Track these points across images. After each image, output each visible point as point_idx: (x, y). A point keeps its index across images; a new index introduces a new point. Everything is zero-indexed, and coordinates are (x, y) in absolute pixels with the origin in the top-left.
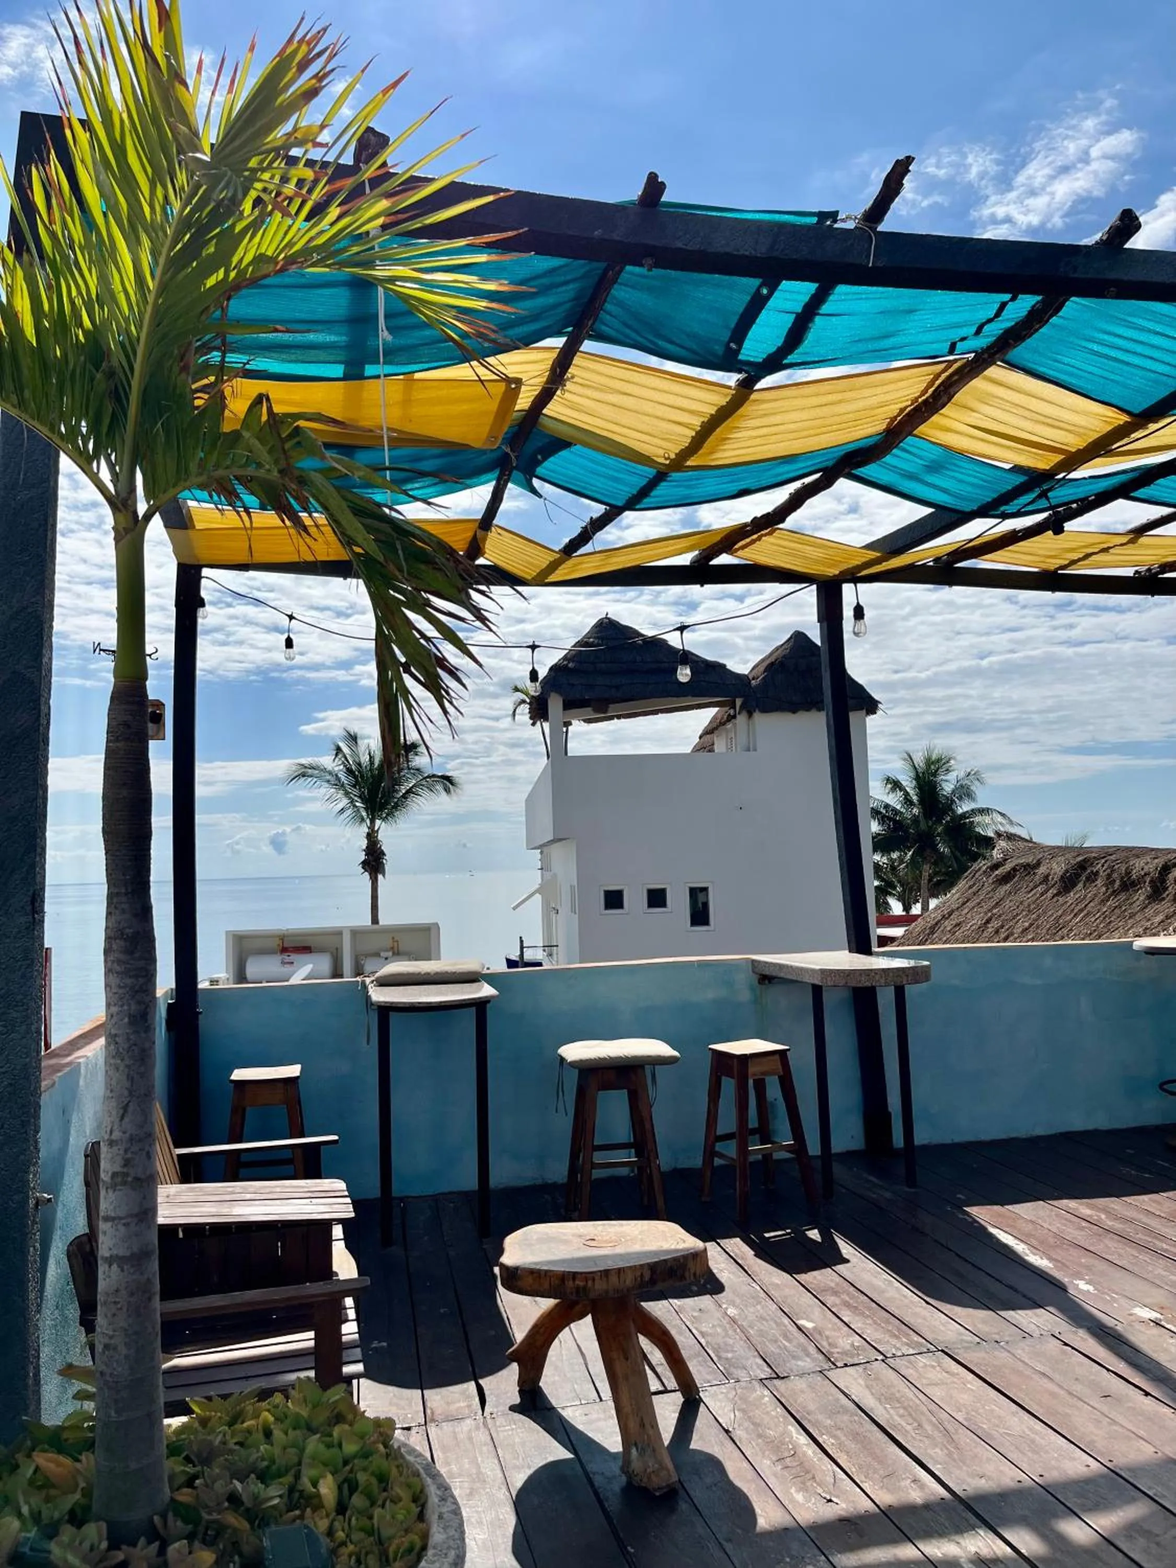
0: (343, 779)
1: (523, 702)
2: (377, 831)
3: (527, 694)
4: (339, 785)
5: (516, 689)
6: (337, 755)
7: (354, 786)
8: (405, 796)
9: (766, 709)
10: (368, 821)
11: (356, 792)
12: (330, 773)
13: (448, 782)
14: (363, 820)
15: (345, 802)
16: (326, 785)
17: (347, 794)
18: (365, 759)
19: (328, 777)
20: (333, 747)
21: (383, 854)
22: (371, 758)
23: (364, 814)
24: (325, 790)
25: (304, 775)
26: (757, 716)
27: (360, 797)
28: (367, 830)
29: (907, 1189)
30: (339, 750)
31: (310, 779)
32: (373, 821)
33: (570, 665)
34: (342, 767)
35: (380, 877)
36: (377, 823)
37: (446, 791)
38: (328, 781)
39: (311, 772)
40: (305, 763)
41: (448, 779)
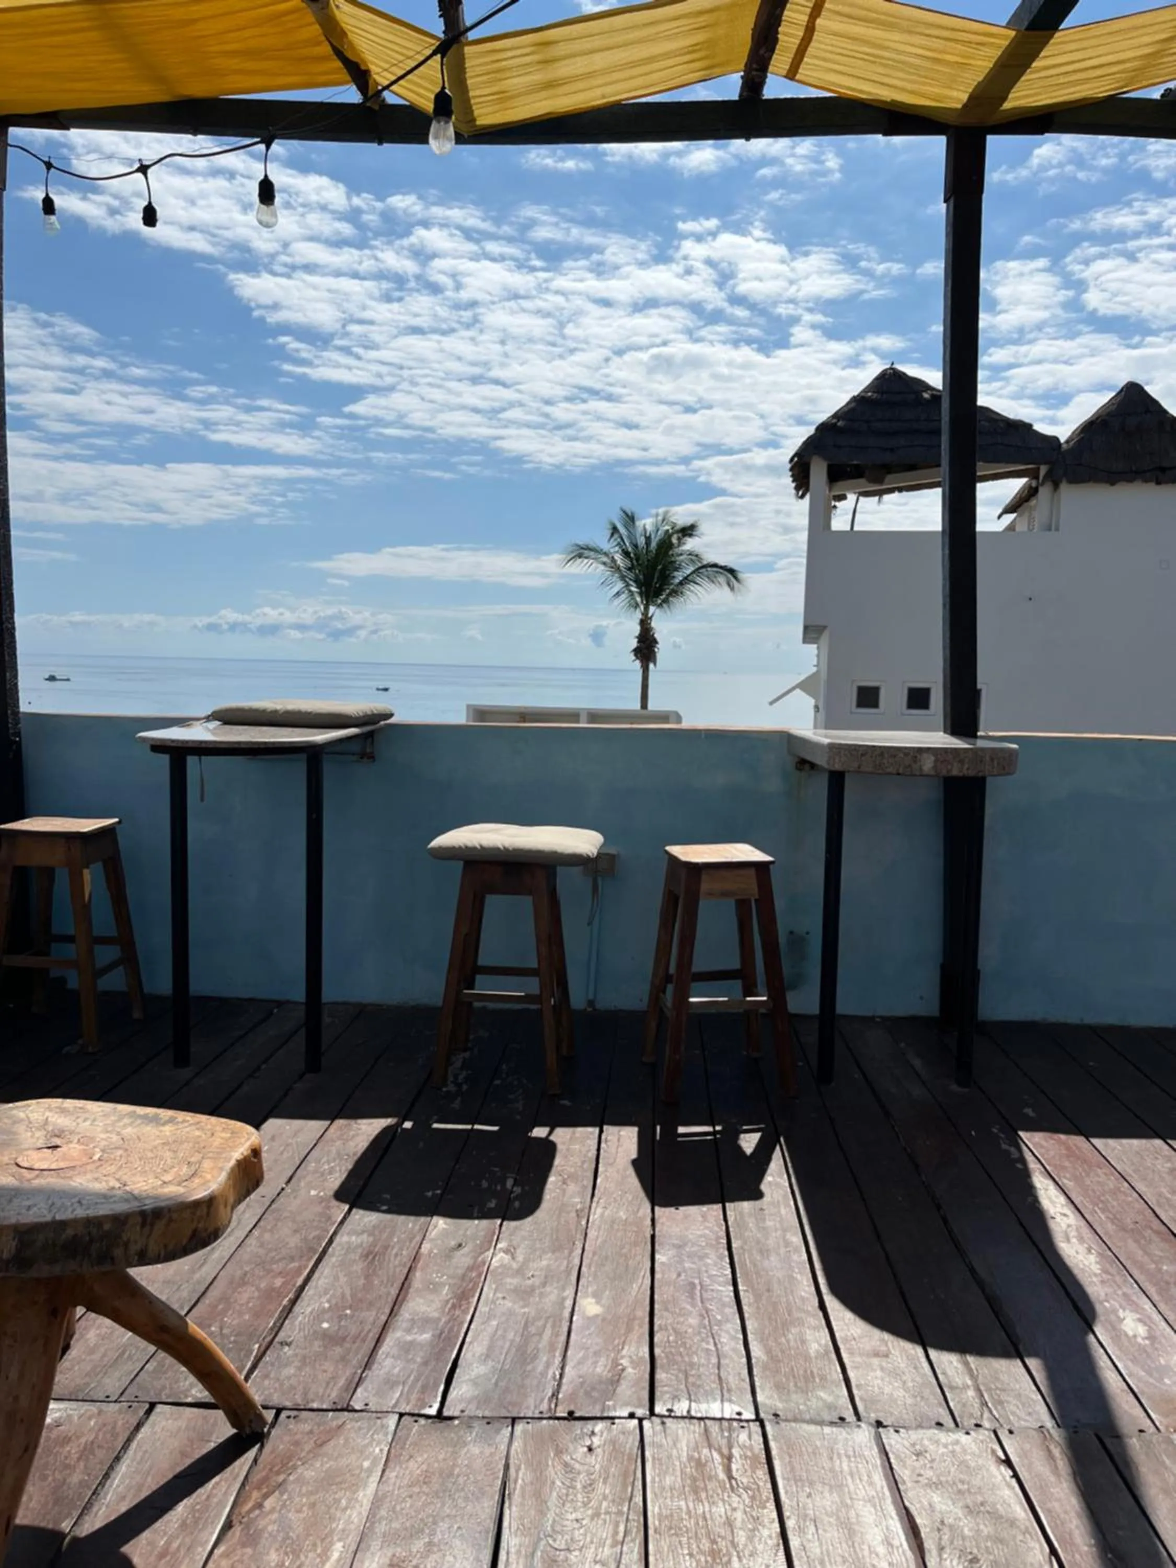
0: (619, 562)
2: (651, 618)
4: (616, 568)
6: (612, 535)
7: (630, 569)
8: (681, 583)
9: (1076, 479)
10: (642, 607)
11: (632, 575)
12: (606, 554)
13: (730, 575)
14: (637, 605)
15: (620, 585)
16: (603, 567)
17: (623, 578)
18: (641, 541)
19: (604, 559)
20: (610, 527)
21: (656, 642)
22: (648, 539)
23: (638, 599)
24: (602, 571)
25: (582, 555)
26: (1064, 487)
27: (635, 581)
28: (640, 616)
29: (954, 1087)
30: (615, 530)
31: (586, 561)
32: (647, 608)
33: (839, 424)
34: (618, 548)
35: (651, 666)
36: (652, 609)
37: (729, 585)
38: (604, 564)
39: (586, 553)
40: (580, 543)
41: (732, 571)
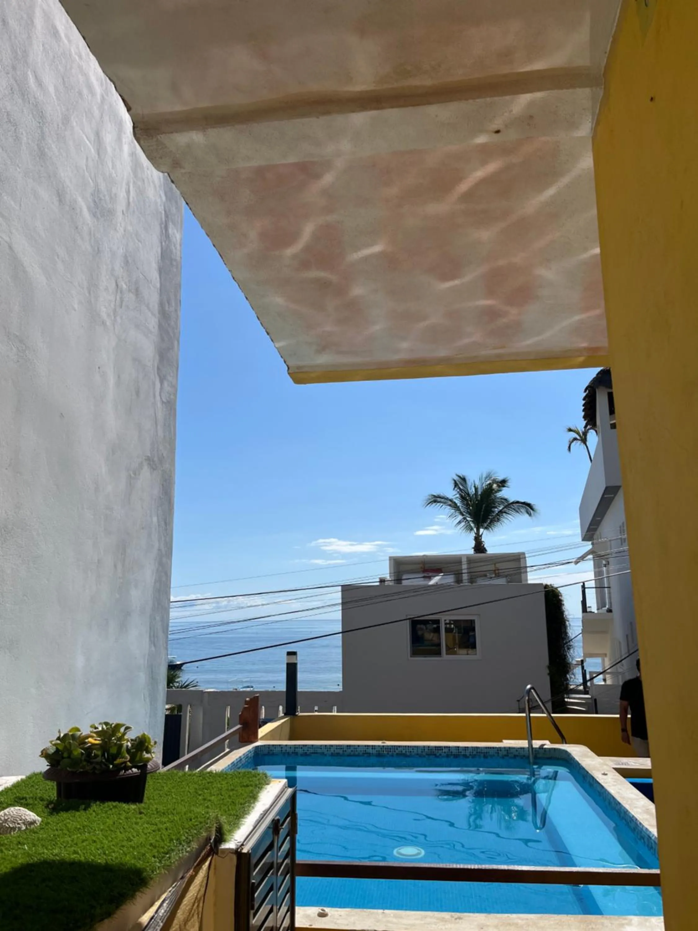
0: (459, 503)
1: (575, 439)
2: (481, 536)
3: (578, 433)
4: (456, 507)
5: (570, 430)
6: (455, 488)
7: (466, 508)
8: (497, 514)
10: (475, 529)
11: (467, 511)
12: (451, 500)
13: (528, 507)
14: (472, 529)
15: (460, 517)
16: (449, 507)
17: (462, 513)
18: (472, 491)
19: (450, 503)
20: (453, 482)
21: (485, 550)
22: (476, 489)
23: (472, 525)
24: (449, 510)
25: (435, 501)
27: (470, 515)
28: (475, 535)
30: (456, 484)
31: (438, 504)
32: (478, 530)
34: (458, 495)
36: (481, 530)
37: (528, 513)
38: (450, 505)
39: (439, 499)
40: (435, 494)
41: (529, 505)
